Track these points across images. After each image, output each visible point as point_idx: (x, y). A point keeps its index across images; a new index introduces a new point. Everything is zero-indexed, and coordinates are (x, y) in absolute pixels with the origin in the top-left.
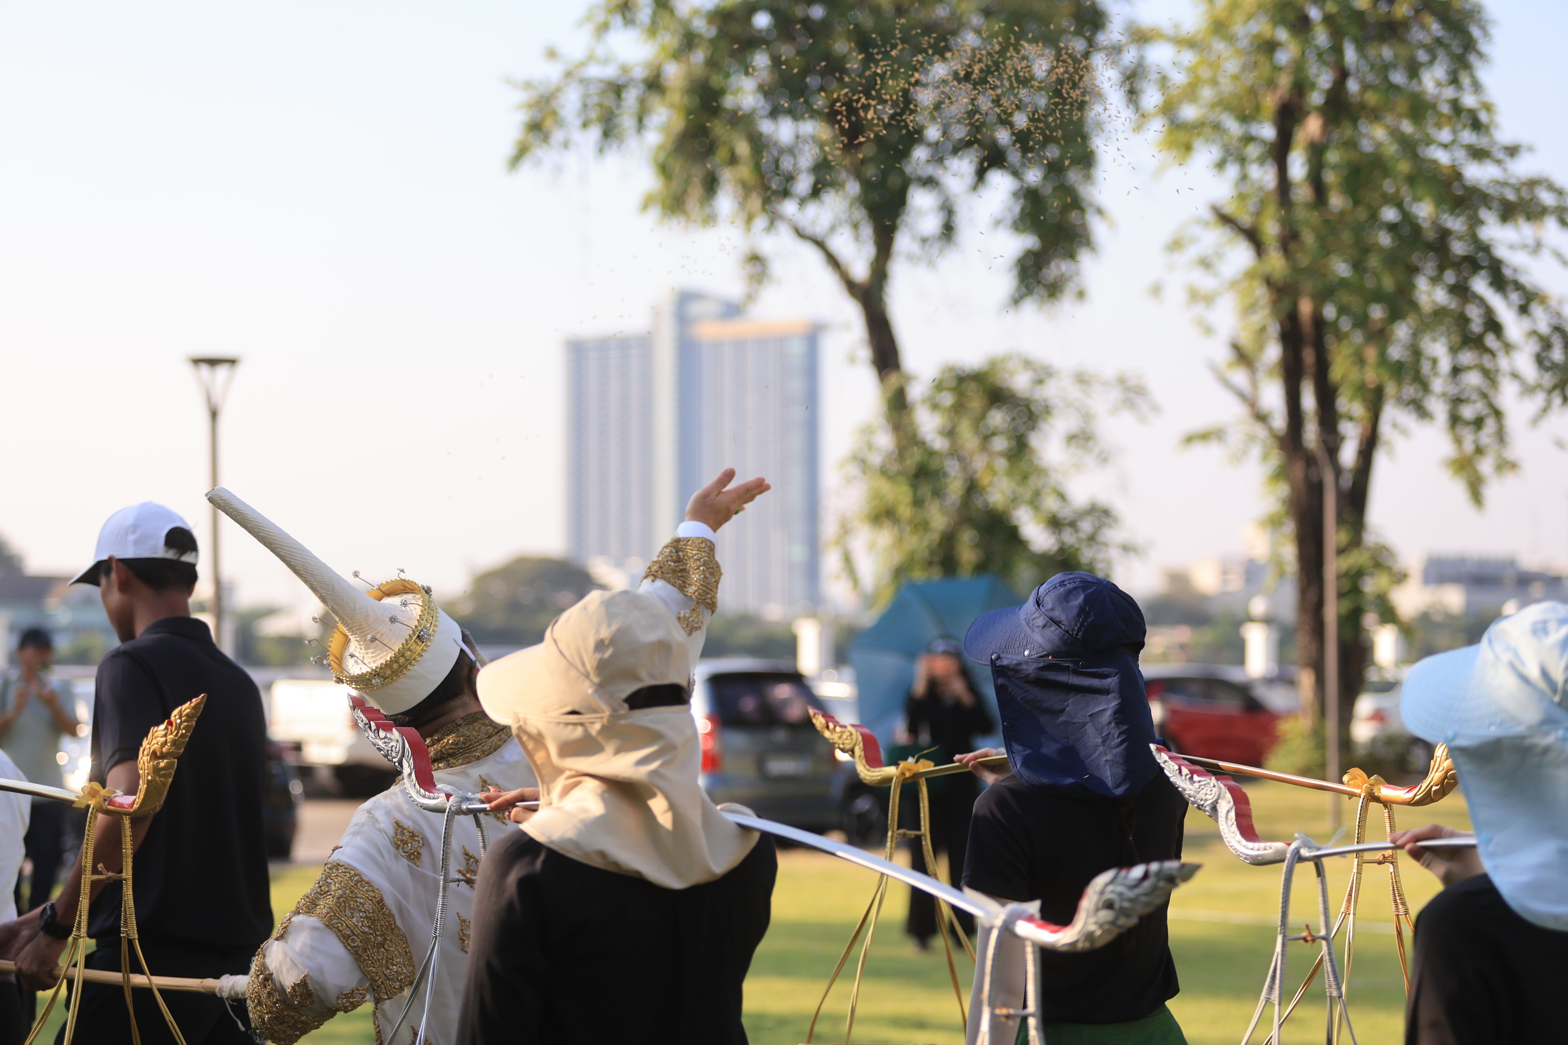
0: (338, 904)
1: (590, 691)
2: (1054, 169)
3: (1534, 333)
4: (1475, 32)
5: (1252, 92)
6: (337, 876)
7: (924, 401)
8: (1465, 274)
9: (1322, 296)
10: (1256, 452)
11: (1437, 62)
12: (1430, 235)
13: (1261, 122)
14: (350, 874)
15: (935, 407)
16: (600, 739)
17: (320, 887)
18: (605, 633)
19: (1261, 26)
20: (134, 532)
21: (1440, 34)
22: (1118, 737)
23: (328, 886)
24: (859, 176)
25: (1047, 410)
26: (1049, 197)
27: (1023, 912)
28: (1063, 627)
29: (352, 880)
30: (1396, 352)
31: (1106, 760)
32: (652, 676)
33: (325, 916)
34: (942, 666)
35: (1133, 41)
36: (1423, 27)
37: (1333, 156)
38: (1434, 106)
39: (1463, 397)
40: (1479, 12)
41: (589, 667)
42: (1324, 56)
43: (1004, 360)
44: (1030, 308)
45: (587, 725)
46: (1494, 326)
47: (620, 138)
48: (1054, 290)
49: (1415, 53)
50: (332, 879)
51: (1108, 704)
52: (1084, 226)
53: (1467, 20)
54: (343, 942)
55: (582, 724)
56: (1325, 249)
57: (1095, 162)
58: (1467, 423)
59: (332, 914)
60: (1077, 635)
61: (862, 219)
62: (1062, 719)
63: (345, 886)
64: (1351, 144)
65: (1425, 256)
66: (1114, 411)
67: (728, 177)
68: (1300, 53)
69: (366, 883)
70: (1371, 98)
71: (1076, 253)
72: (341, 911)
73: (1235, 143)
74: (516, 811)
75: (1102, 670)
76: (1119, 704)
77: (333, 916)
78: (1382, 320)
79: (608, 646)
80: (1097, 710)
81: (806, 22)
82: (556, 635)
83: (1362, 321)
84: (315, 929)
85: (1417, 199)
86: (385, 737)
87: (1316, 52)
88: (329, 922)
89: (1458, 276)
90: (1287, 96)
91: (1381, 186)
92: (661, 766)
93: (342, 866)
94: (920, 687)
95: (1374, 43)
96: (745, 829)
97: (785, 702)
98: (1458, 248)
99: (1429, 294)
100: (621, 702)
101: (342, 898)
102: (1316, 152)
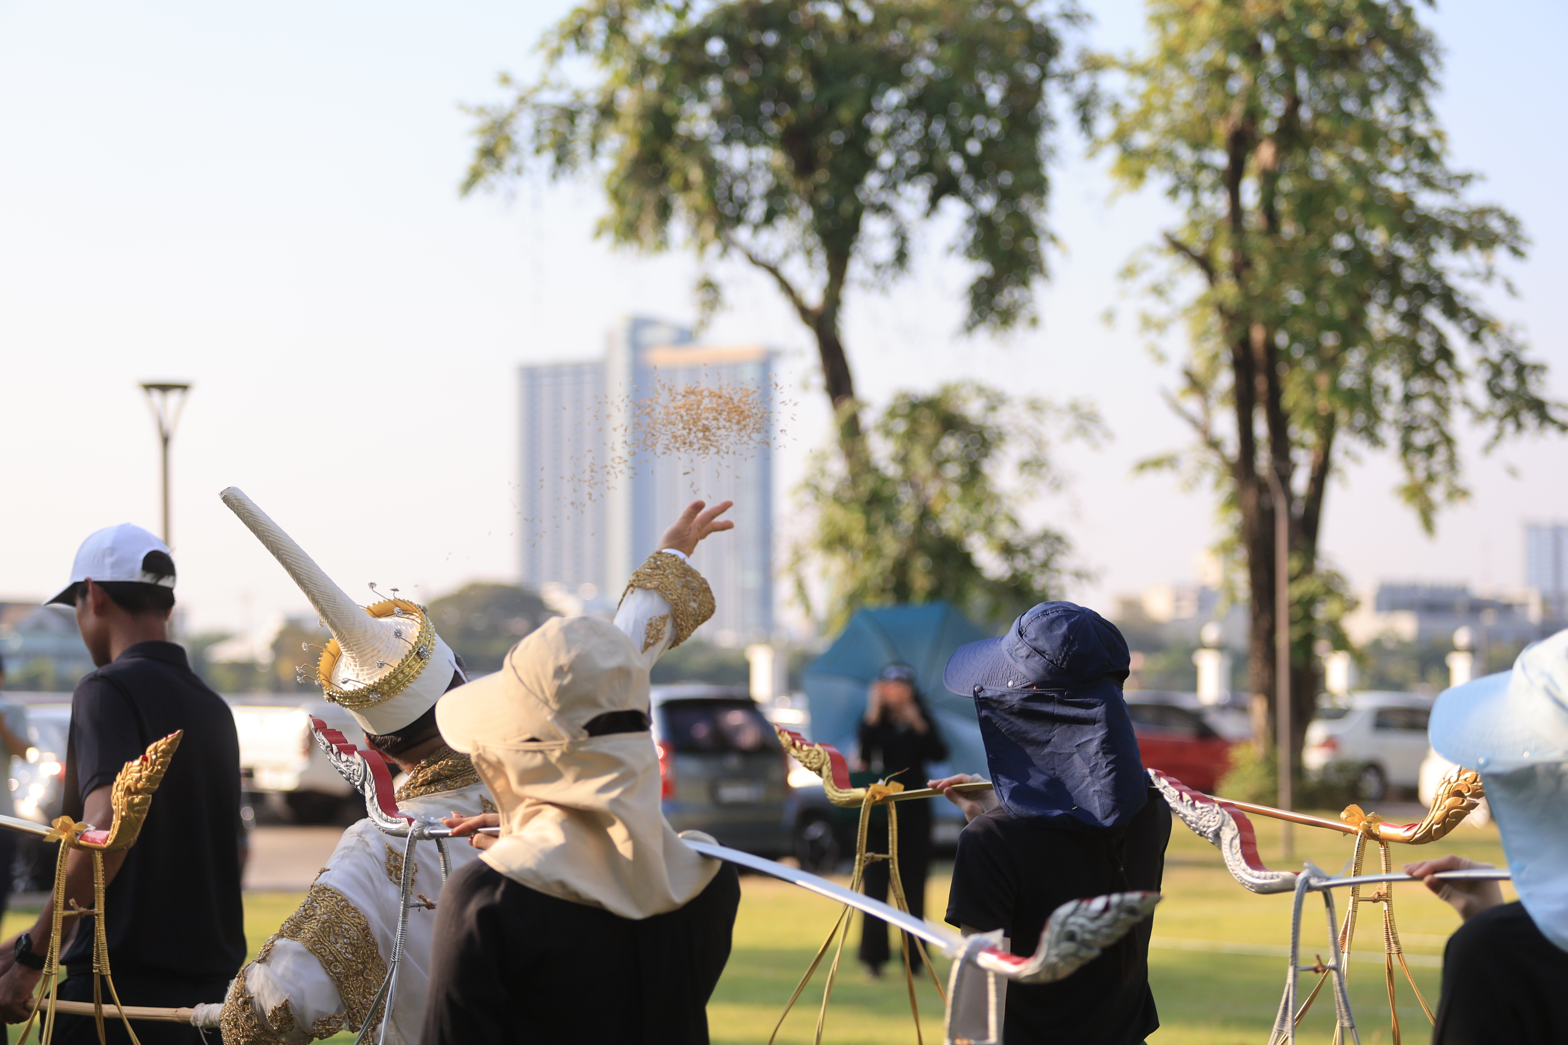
0: (323, 929)
1: (549, 718)
2: (1007, 196)
3: (1485, 360)
4: (1427, 60)
5: (1205, 119)
6: (323, 900)
7: (877, 428)
8: (1417, 302)
9: (1275, 323)
10: (1209, 479)
11: (1389, 89)
12: (1383, 263)
13: (1213, 149)
14: (337, 899)
15: (888, 433)
16: (560, 766)
17: (306, 910)
18: (564, 660)
19: (1213, 54)
20: (112, 555)
21: (1392, 62)
22: (1106, 767)
23: (313, 910)
24: (812, 202)
25: (1001, 437)
26: (1002, 223)
27: (986, 942)
28: (1047, 657)
29: (338, 906)
30: (1348, 380)
31: (1094, 791)
32: (611, 702)
33: (309, 941)
34: (895, 693)
35: (1086, 69)
36: (1376, 55)
37: (1286, 184)
38: (1385, 134)
39: (1415, 425)
40: (1430, 40)
41: (548, 694)
42: (1276, 84)
43: (956, 388)
44: (983, 336)
45: (547, 752)
46: (1445, 353)
47: (574, 165)
48: (1007, 317)
49: (1366, 81)
50: (318, 903)
51: (1095, 734)
52: (1037, 253)
53: (1418, 49)
54: (325, 968)
55: (541, 752)
56: (1277, 276)
57: (1048, 189)
58: (1419, 450)
59: (316, 939)
60: (1062, 664)
61: (816, 246)
62: (1047, 750)
63: (330, 911)
64: (1303, 172)
65: (1377, 283)
66: (1067, 438)
67: (681, 204)
68: (1252, 82)
69: (353, 909)
70: (1324, 126)
71: (1028, 280)
72: (325, 936)
73: (1187, 171)
74: (478, 837)
75: (1088, 699)
76: (1106, 733)
77: (317, 941)
78: (1334, 347)
79: (566, 673)
80: (1083, 740)
81: (760, 49)
82: (514, 662)
83: (1314, 349)
84: (298, 954)
85: (1370, 227)
86: (347, 761)
87: (1268, 80)
88: (312, 947)
89: (1409, 303)
90: (1240, 123)
91: (1333, 214)
92: (622, 793)
93: (329, 890)
94: (872, 714)
95: (1327, 71)
96: (706, 857)
97: (738, 729)
98: (1409, 276)
99: (1381, 323)
100: (580, 729)
101: (327, 923)
102: (1269, 179)
